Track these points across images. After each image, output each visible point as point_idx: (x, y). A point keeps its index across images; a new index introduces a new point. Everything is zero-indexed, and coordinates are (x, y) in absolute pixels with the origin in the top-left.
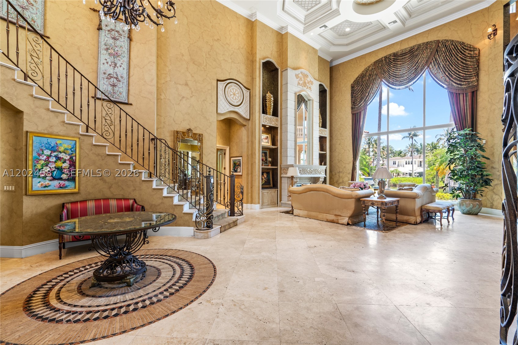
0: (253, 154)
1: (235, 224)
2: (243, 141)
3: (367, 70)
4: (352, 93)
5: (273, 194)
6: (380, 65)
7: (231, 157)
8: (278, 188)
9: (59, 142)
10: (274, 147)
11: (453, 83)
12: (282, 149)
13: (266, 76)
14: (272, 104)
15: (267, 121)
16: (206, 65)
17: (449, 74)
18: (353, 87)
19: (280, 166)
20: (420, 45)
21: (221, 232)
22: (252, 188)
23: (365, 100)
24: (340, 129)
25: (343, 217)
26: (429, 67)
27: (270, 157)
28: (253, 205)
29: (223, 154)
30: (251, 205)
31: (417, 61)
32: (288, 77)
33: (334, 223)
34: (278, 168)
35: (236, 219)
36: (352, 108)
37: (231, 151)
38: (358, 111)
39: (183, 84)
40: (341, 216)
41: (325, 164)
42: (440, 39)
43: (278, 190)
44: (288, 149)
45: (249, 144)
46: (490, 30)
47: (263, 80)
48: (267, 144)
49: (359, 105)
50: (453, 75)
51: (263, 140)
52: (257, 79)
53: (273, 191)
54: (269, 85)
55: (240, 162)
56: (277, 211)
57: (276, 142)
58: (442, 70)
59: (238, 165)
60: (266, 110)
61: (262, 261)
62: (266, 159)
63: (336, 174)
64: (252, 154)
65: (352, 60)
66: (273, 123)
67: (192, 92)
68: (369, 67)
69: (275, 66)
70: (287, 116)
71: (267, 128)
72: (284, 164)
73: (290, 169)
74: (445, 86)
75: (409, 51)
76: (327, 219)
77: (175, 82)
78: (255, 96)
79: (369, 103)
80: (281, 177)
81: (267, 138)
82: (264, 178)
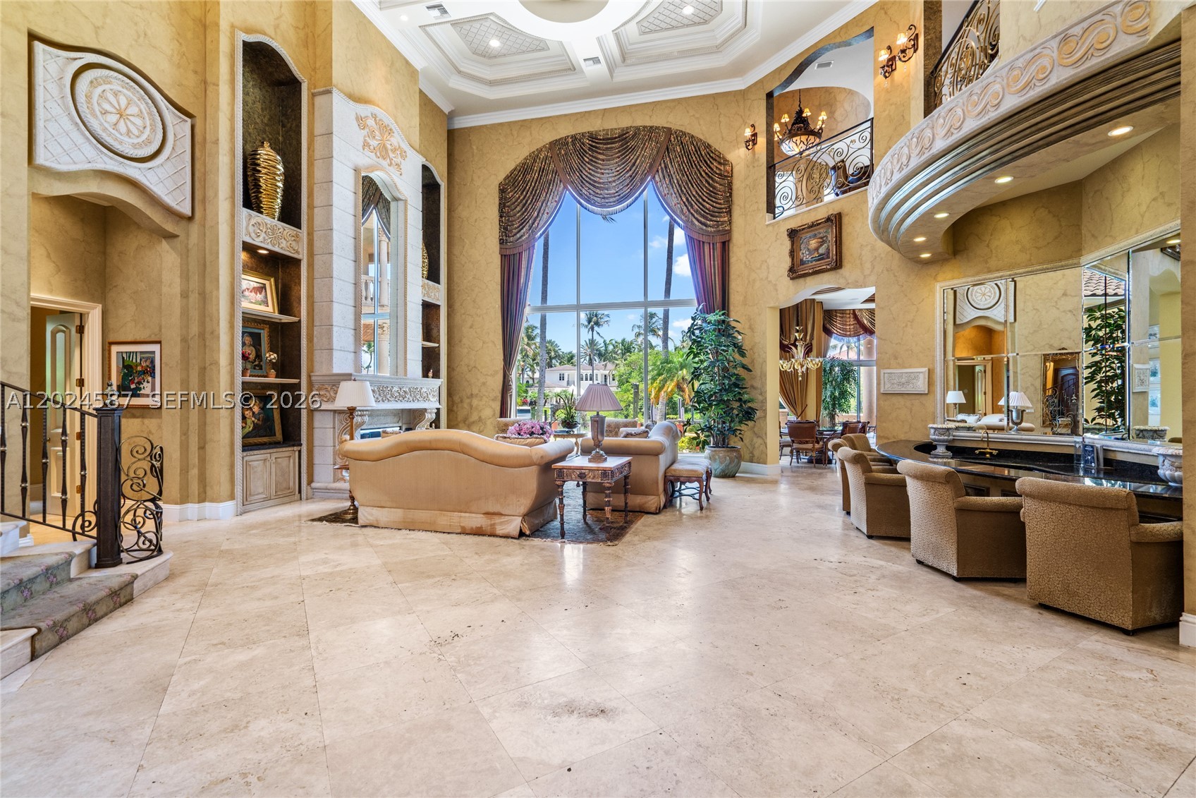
0: (206, 336)
1: (121, 597)
2: (165, 290)
3: (534, 157)
4: (500, 204)
5: (284, 462)
6: (563, 152)
7: (111, 343)
8: (301, 445)
10: (286, 319)
11: (694, 220)
12: (313, 326)
13: (256, 93)
14: (280, 184)
15: (263, 235)
17: (687, 199)
18: (502, 191)
19: (309, 376)
20: (638, 128)
21: (34, 656)
22: (202, 448)
23: (531, 227)
24: (473, 290)
25: (507, 518)
26: (654, 178)
27: (272, 350)
28: (207, 504)
29: (73, 330)
30: (202, 505)
31: (633, 161)
32: (334, 114)
33: (484, 535)
34: (300, 383)
35: (127, 578)
36: (502, 242)
37: (112, 322)
38: (516, 251)
40: (502, 515)
41: (436, 375)
42: (674, 127)
43: (300, 452)
44: (335, 329)
45: (191, 300)
46: (748, 133)
47: (245, 103)
48: (262, 308)
49: (518, 235)
50: (694, 204)
51: (247, 293)
52: (224, 90)
53: (285, 452)
54: (266, 125)
55: (153, 362)
56: (300, 516)
57: (295, 304)
58: (675, 190)
59: (144, 372)
60: (258, 198)
61: (252, 779)
62: (259, 356)
63: (462, 401)
64: (202, 335)
65: (501, 124)
66: (284, 244)
68: (540, 151)
69: (290, 71)
70: (332, 229)
71: (262, 255)
72: (320, 370)
73: (345, 386)
74: (681, 222)
75: (619, 137)
76: (463, 528)
78: (216, 142)
79: (539, 234)
80: (311, 412)
81: (262, 288)
82: (251, 414)
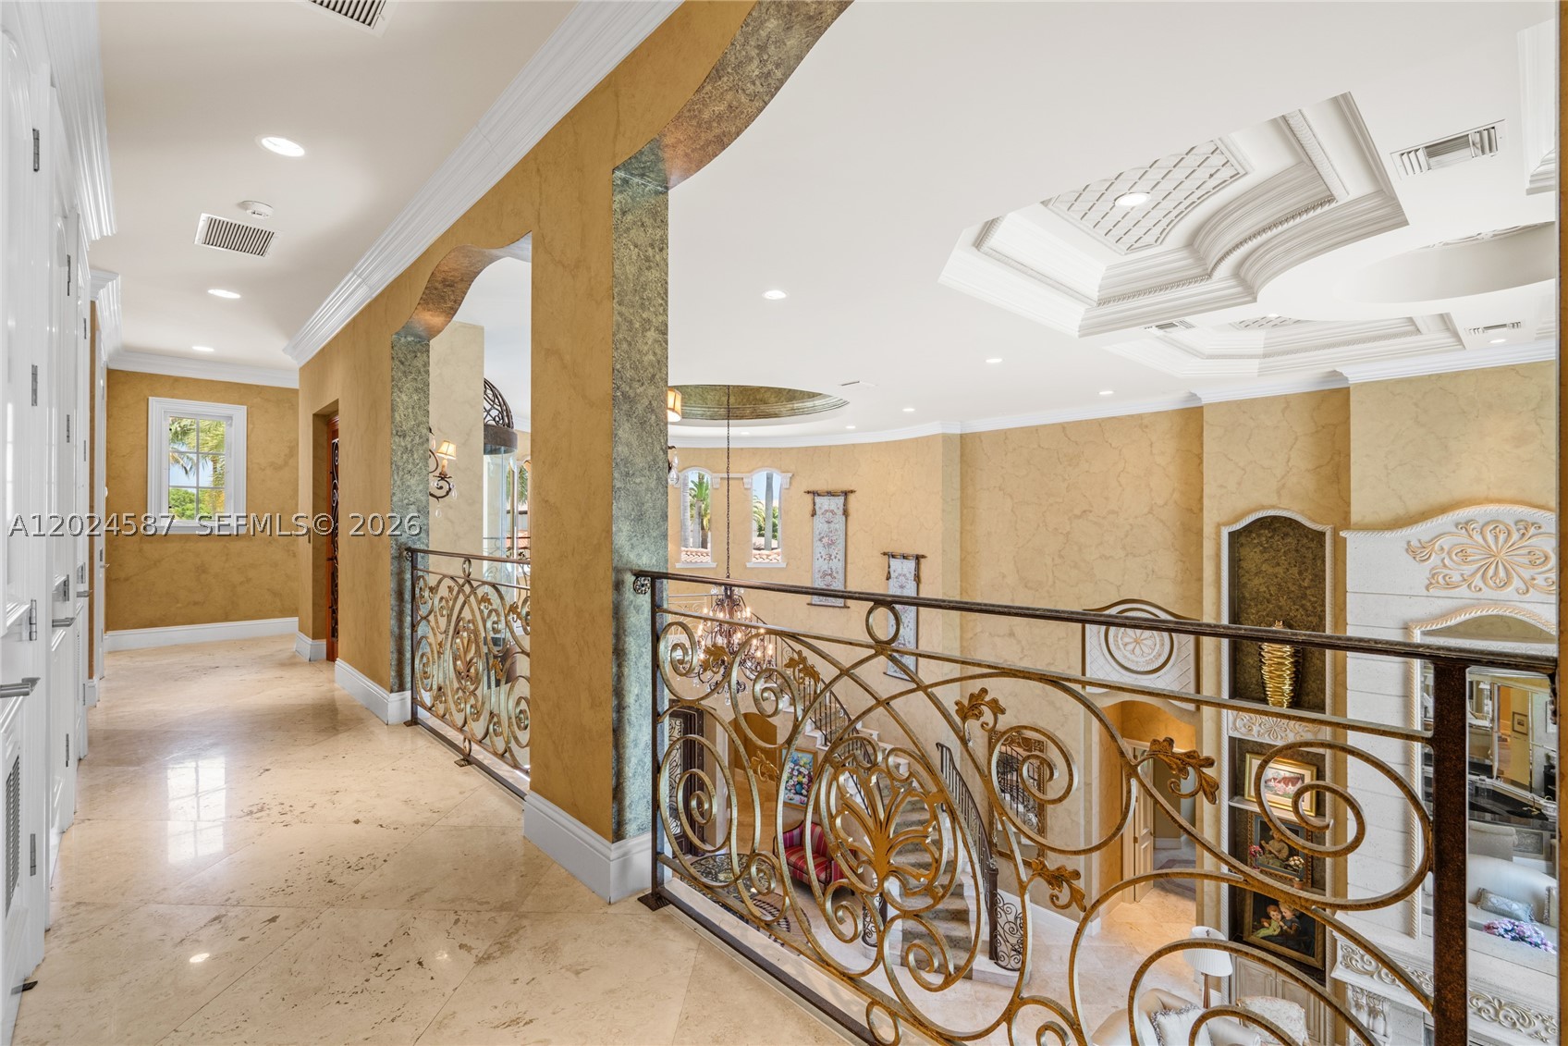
9: (800, 755)
15: (1257, 729)
16: (1054, 582)
39: (1005, 635)
51: (1272, 783)
52: (1208, 592)
66: (1291, 737)
67: (1023, 649)
69: (1307, 527)
77: (990, 634)
81: (1298, 779)
82: (1280, 917)
